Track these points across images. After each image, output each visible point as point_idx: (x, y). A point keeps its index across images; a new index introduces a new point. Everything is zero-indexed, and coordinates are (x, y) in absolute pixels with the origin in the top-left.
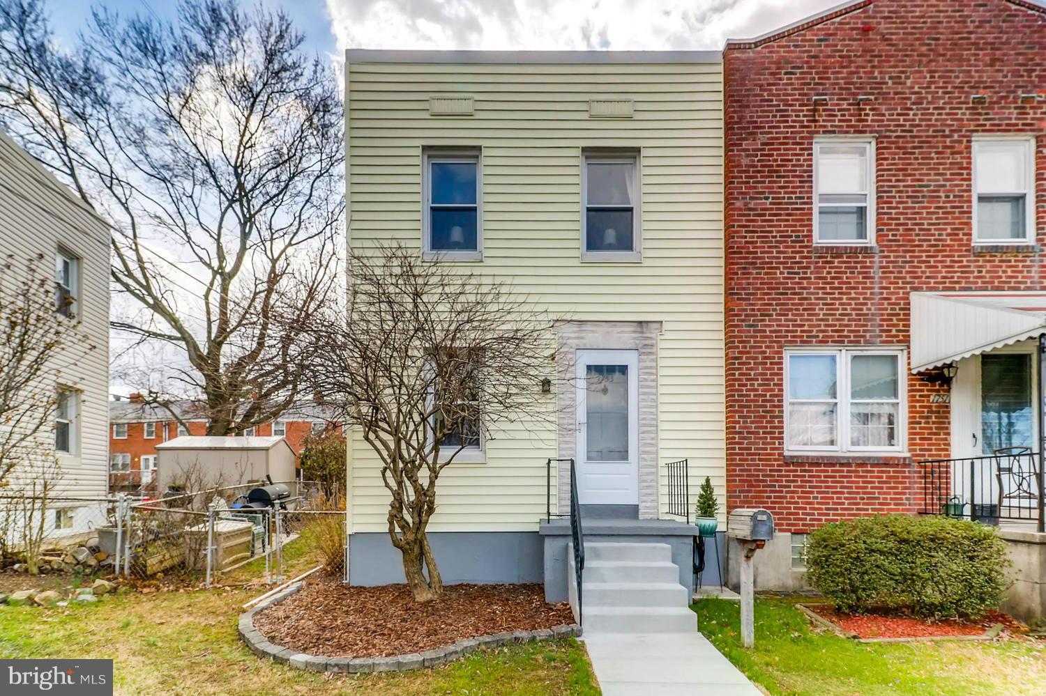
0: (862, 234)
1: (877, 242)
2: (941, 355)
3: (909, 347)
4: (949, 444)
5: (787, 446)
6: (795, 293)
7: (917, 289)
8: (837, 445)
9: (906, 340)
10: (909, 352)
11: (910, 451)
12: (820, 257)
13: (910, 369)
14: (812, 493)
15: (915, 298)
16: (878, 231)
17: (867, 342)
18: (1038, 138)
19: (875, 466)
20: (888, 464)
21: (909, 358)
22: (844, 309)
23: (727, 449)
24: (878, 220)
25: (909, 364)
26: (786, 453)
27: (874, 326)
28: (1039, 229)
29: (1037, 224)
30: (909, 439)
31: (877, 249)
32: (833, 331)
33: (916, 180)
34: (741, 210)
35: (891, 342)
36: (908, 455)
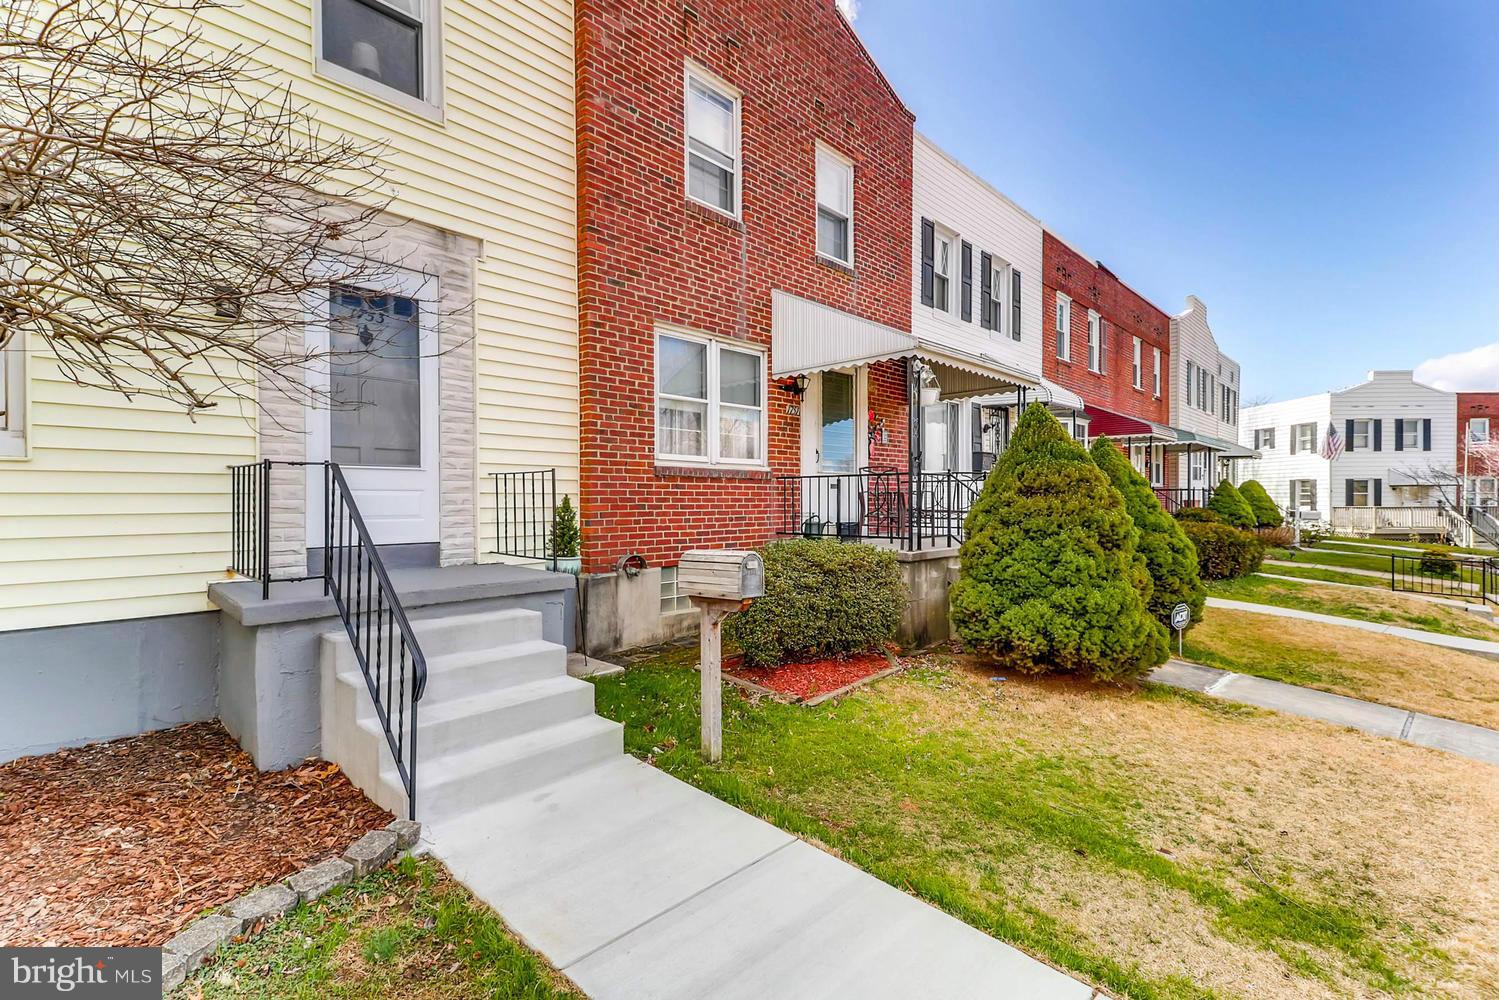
0: (728, 203)
1: (743, 219)
2: (828, 360)
3: (770, 350)
4: (799, 459)
5: (657, 454)
6: (666, 254)
7: (776, 286)
8: (706, 455)
9: (768, 341)
10: (770, 356)
11: (770, 465)
12: (692, 217)
13: (770, 374)
14: (684, 514)
15: (777, 296)
16: (744, 207)
17: (735, 335)
18: (855, 167)
19: (742, 481)
20: (751, 480)
21: (770, 362)
22: (716, 290)
23: (582, 455)
24: (744, 194)
25: (770, 368)
26: (657, 463)
27: (742, 318)
28: (856, 256)
29: (855, 251)
30: (769, 452)
31: (744, 228)
32: (706, 314)
33: (773, 163)
34: (602, 111)
35: (756, 340)
36: (768, 469)
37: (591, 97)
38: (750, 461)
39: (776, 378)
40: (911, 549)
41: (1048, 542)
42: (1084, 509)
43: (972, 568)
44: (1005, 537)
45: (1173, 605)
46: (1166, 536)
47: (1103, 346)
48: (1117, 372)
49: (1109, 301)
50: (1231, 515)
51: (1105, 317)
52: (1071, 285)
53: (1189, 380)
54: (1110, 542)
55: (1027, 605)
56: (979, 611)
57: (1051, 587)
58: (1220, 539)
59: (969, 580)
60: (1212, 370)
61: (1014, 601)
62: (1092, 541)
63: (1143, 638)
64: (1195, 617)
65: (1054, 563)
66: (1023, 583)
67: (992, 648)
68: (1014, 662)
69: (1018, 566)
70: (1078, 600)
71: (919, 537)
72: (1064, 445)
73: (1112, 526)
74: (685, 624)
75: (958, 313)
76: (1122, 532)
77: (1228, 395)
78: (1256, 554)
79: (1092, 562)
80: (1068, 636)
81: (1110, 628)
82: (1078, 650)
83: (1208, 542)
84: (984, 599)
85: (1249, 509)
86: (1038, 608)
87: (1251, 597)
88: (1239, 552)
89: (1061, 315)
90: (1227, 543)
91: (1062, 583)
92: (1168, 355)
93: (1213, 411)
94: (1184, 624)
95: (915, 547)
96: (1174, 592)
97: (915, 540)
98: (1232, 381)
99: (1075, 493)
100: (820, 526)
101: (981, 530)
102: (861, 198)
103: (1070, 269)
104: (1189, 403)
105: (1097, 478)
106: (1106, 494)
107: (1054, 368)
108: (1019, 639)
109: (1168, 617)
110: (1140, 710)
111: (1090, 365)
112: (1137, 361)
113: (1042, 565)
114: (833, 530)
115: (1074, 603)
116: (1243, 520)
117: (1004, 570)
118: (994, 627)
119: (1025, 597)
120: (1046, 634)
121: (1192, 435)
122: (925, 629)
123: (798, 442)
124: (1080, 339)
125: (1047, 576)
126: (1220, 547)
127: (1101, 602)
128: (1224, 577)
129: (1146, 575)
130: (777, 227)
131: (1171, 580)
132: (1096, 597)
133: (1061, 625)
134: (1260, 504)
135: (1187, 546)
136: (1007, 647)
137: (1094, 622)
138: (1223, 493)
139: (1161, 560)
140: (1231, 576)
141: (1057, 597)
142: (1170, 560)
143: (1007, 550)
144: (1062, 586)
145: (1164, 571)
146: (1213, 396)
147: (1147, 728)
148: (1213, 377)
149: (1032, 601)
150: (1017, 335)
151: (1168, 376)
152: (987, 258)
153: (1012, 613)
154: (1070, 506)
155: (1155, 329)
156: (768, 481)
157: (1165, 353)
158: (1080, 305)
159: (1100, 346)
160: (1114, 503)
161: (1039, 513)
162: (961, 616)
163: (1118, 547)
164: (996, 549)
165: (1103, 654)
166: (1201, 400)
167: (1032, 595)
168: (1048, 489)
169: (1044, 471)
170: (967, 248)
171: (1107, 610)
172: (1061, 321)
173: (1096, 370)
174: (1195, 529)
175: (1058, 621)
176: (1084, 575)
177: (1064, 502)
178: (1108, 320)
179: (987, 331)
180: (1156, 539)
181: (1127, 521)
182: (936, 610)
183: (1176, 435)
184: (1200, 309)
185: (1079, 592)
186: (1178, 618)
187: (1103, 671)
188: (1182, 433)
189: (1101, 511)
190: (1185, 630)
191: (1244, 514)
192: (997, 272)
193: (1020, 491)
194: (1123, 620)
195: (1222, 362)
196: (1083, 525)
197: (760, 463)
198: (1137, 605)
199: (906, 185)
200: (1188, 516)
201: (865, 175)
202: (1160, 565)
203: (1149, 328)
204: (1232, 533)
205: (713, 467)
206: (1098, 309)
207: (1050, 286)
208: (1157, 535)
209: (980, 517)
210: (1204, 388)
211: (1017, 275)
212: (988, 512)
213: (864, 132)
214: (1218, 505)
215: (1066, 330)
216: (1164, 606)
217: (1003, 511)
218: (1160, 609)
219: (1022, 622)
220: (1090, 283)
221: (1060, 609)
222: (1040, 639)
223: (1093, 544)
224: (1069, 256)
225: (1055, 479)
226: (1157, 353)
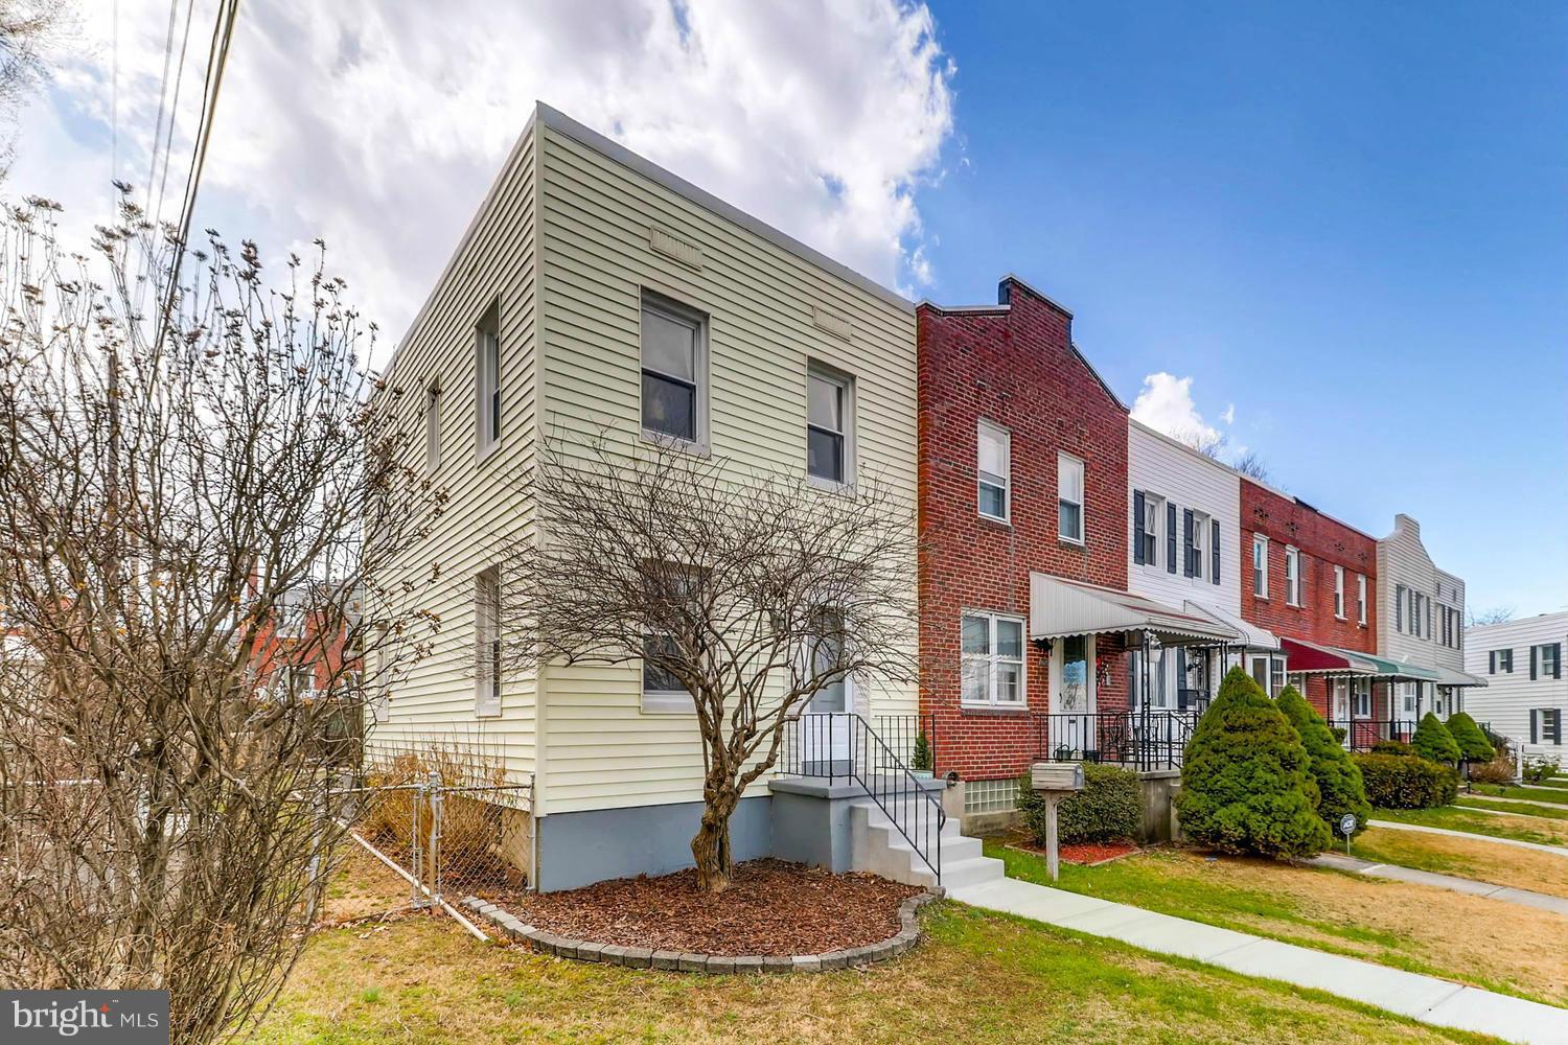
0: (1000, 512)
1: (1012, 522)
2: (1076, 627)
3: (1028, 617)
4: (1047, 701)
5: (963, 701)
6: (967, 558)
7: (1033, 569)
8: (988, 698)
9: (1027, 611)
10: (1028, 622)
11: (1028, 706)
12: (982, 528)
13: (1028, 636)
14: (977, 743)
15: (1034, 577)
16: (1012, 514)
17: (1008, 609)
18: (1085, 464)
19: (1011, 718)
20: (1017, 717)
21: (1028, 627)
22: (996, 578)
23: (920, 702)
24: (1012, 504)
25: (1028, 631)
26: (962, 707)
27: (1011, 597)
28: (1086, 535)
29: (1086, 531)
30: (1028, 696)
31: (1013, 530)
32: (990, 597)
33: (1031, 477)
34: (934, 469)
35: (1020, 611)
36: (1028, 709)
37: (928, 461)
38: (1012, 703)
39: (1033, 639)
40: (1143, 770)
41: (1245, 764)
42: (1270, 742)
43: (1192, 782)
44: (1215, 760)
45: (1343, 814)
46: (1338, 763)
47: (1302, 579)
48: (1318, 603)
49: (1308, 534)
50: (1435, 749)
51: (1303, 550)
52: (1267, 524)
53: (1399, 605)
54: (1289, 764)
55: (1232, 806)
56: (1198, 812)
57: (1248, 795)
58: (1410, 771)
59: (1190, 791)
60: (1428, 589)
61: (1222, 804)
62: (1276, 764)
63: (1310, 829)
64: (1361, 825)
65: (1250, 779)
66: (1228, 792)
67: (1207, 837)
68: (1222, 845)
69: (1225, 780)
70: (1267, 803)
71: (1149, 762)
72: (1256, 697)
73: (1290, 753)
74: (979, 823)
75: (1164, 565)
76: (1297, 758)
77: (1450, 616)
78: (1448, 786)
79: (1275, 777)
80: (1259, 827)
81: (1288, 822)
82: (1267, 836)
83: (1399, 774)
84: (1202, 804)
85: (1454, 743)
86: (1239, 809)
87: (1438, 824)
88: (1429, 783)
89: (1259, 554)
90: (1417, 775)
91: (1256, 792)
92: (1375, 579)
93: (1429, 635)
94: (1350, 831)
95: (1146, 769)
96: (1343, 805)
97: (1146, 766)
98: (1455, 599)
99: (1264, 730)
100: (1069, 753)
101: (1198, 756)
102: (1090, 488)
103: (1266, 509)
104: (1399, 628)
105: (1280, 721)
106: (1286, 731)
107: (1252, 608)
108: (1227, 829)
109: (1338, 824)
110: (1307, 876)
111: (1289, 599)
112: (1340, 590)
113: (1242, 780)
114: (1081, 757)
115: (1263, 805)
116: (1447, 754)
117: (1216, 783)
118: (1209, 822)
119: (1231, 801)
120: (1243, 825)
121: (1394, 667)
122: (1154, 831)
123: (1047, 687)
124: (1278, 577)
125: (1245, 787)
126: (1410, 778)
127: (1282, 804)
128: (1415, 807)
129: (1315, 789)
130: (1033, 523)
131: (1340, 796)
132: (1278, 801)
133: (1256, 822)
134: (1468, 738)
135: (1353, 771)
136: (1217, 836)
137: (1277, 818)
138: (1427, 727)
139: (1333, 781)
140: (1422, 806)
141: (1253, 800)
142: (1340, 781)
143: (1217, 770)
144: (1256, 794)
145: (1335, 789)
146: (1429, 620)
147: (1310, 883)
148: (1428, 599)
149: (1235, 804)
150: (1216, 579)
151: (1375, 601)
152: (1189, 514)
153: (1221, 812)
154: (1261, 739)
155: (1361, 556)
156: (1028, 718)
157: (1372, 578)
158: (1278, 542)
159: (1299, 580)
160: (1292, 738)
161: (1239, 744)
162: (1185, 815)
163: (1295, 768)
164: (1210, 769)
165: (1283, 840)
166: (1414, 624)
167: (1235, 800)
168: (1245, 728)
169: (1242, 715)
170: (1172, 508)
171: (1286, 810)
172: (1259, 559)
173: (1295, 603)
174: (1386, 762)
175: (1253, 817)
176: (1270, 786)
177: (1256, 737)
178: (1307, 553)
179: (1190, 579)
180: (1327, 765)
181: (1301, 751)
182: (1161, 816)
183: (1377, 668)
184: (1408, 526)
185: (1267, 797)
186: (1346, 825)
187: (1284, 851)
188: (1382, 665)
189: (1282, 743)
190: (1352, 835)
191: (1448, 748)
192: (1198, 523)
193: (1226, 729)
194: (1297, 817)
195: (1442, 581)
196: (1269, 753)
197: (1021, 704)
198: (1307, 808)
199: (1123, 469)
200: (1384, 749)
201: (1092, 469)
202: (1332, 785)
203: (1352, 554)
204: (1422, 765)
205: (992, 708)
206: (1296, 545)
207: (1248, 529)
208: (1329, 761)
209: (1197, 747)
210: (1418, 612)
211: (1216, 524)
212: (1202, 743)
213: (1092, 433)
214: (1421, 739)
215: (1264, 567)
216: (1336, 817)
217: (1214, 742)
218: (1333, 819)
219: (1227, 818)
220: (1288, 520)
221: (1254, 809)
222: (1240, 829)
223: (1276, 765)
224: (1266, 497)
225: (1250, 721)
226: (1362, 580)
